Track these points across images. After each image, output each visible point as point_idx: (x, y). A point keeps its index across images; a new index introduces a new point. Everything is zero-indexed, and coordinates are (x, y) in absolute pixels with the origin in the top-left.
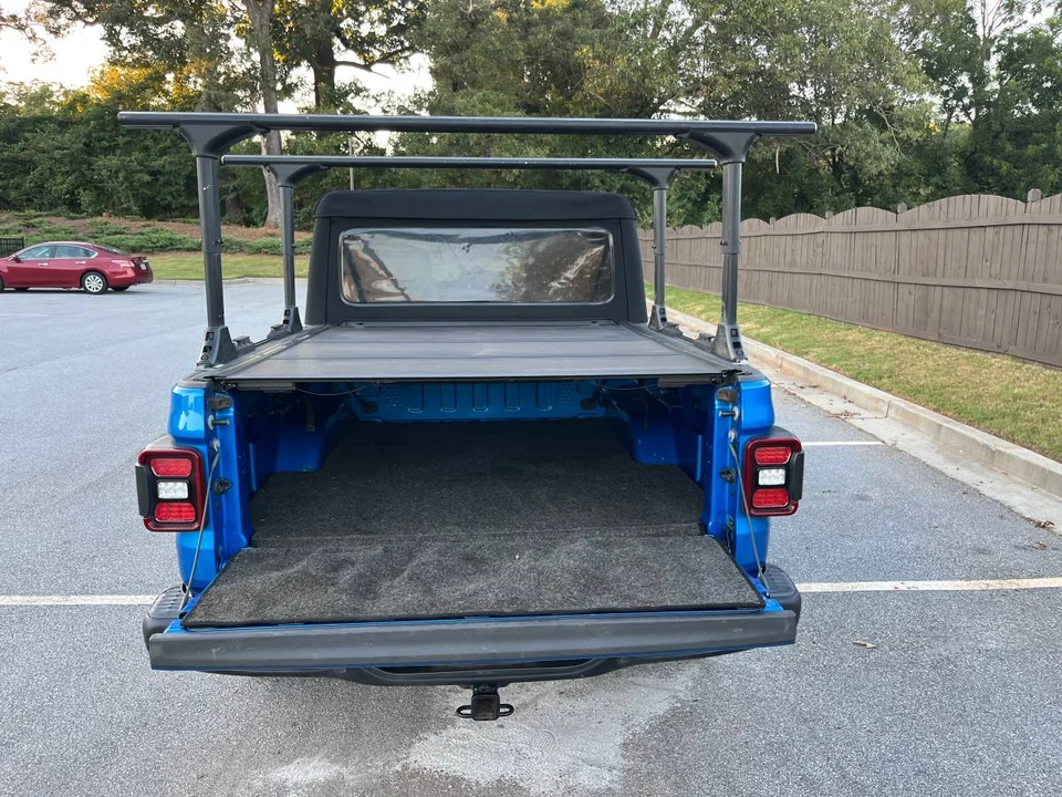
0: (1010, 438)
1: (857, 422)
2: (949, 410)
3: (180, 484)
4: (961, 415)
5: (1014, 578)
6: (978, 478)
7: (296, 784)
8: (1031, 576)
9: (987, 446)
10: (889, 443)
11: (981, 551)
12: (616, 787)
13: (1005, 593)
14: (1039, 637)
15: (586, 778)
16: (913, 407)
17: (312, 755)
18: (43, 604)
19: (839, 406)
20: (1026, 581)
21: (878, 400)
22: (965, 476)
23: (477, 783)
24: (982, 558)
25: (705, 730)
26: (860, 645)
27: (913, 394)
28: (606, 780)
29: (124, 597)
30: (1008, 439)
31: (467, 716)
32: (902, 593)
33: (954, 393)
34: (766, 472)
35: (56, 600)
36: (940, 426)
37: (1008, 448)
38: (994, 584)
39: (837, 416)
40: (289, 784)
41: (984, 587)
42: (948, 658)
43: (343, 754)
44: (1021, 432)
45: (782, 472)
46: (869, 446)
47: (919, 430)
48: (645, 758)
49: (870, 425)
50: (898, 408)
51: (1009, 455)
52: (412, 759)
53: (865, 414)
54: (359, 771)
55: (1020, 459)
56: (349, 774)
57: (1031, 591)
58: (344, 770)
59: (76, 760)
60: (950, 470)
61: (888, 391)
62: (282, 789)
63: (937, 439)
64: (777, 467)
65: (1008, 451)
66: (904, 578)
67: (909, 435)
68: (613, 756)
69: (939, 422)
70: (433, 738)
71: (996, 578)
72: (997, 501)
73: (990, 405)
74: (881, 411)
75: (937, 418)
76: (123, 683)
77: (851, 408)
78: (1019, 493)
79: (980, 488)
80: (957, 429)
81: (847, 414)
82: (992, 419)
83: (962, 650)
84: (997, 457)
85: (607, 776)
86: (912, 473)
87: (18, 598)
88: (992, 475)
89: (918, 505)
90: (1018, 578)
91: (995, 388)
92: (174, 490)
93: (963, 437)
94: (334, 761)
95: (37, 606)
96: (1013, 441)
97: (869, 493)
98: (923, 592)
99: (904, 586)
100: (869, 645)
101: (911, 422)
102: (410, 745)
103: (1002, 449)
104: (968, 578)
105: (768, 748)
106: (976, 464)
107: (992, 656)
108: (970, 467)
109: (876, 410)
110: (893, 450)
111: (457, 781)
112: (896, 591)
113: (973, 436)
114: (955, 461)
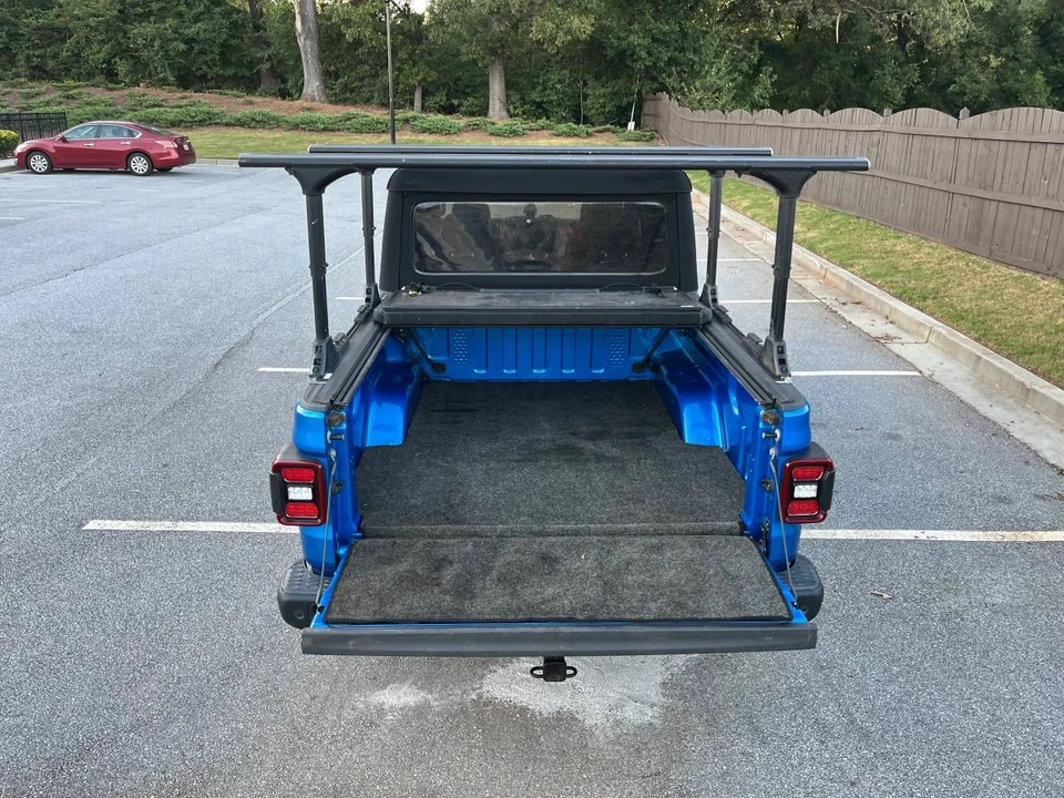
0: (1046, 376)
1: (896, 348)
2: (989, 341)
3: (305, 489)
4: (1003, 347)
5: (1029, 529)
6: (1011, 416)
7: (391, 707)
8: (1045, 529)
9: (1023, 384)
10: (927, 373)
11: (1002, 500)
12: (658, 723)
13: (1017, 545)
14: (1043, 593)
15: (631, 713)
16: (954, 335)
17: (403, 682)
18: (156, 529)
19: (879, 328)
20: (1040, 533)
21: (920, 324)
22: (997, 413)
23: (541, 713)
24: (1002, 507)
25: (734, 673)
26: (878, 595)
27: (955, 318)
28: (649, 715)
29: (225, 524)
30: (1044, 377)
31: (539, 676)
32: (922, 543)
33: (997, 321)
34: (801, 487)
35: (166, 525)
36: (979, 358)
37: (1044, 387)
38: (1009, 536)
39: (877, 339)
40: (386, 707)
41: (999, 539)
42: (956, 612)
43: (426, 683)
44: (1058, 370)
45: (815, 487)
46: (906, 376)
47: (958, 359)
48: (682, 697)
49: (910, 351)
50: (939, 334)
51: (1043, 395)
52: (485, 689)
53: (906, 337)
54: (442, 698)
55: (1053, 400)
56: (434, 700)
57: (1043, 545)
58: (430, 697)
59: (208, 681)
60: (983, 407)
61: (932, 314)
62: (381, 711)
63: (975, 370)
64: (810, 483)
65: (1042, 391)
66: (923, 528)
67: (948, 365)
68: (655, 695)
69: (978, 353)
70: (501, 671)
71: (1012, 529)
72: (1025, 444)
73: (1031, 337)
74: (923, 336)
75: (976, 348)
76: (238, 609)
77: (891, 330)
78: (1048, 436)
79: (1010, 429)
80: (995, 362)
81: (888, 337)
82: (1031, 354)
83: (970, 603)
84: (1031, 396)
85: (650, 713)
86: (945, 410)
87: (133, 523)
88: (1026, 414)
89: (947, 447)
90: (1033, 530)
91: (1039, 317)
92: (300, 493)
93: (1000, 371)
94: (421, 688)
95: (151, 532)
96: (1049, 380)
97: (900, 432)
98: (941, 542)
99: (923, 535)
100: (886, 596)
101: (951, 350)
102: (482, 677)
103: (1036, 388)
104: (986, 529)
105: (788, 692)
106: (1010, 401)
107: (997, 610)
108: (1003, 404)
109: (917, 333)
110: (930, 382)
111: (524, 710)
112: (916, 541)
113: (1010, 371)
114: (988, 396)
